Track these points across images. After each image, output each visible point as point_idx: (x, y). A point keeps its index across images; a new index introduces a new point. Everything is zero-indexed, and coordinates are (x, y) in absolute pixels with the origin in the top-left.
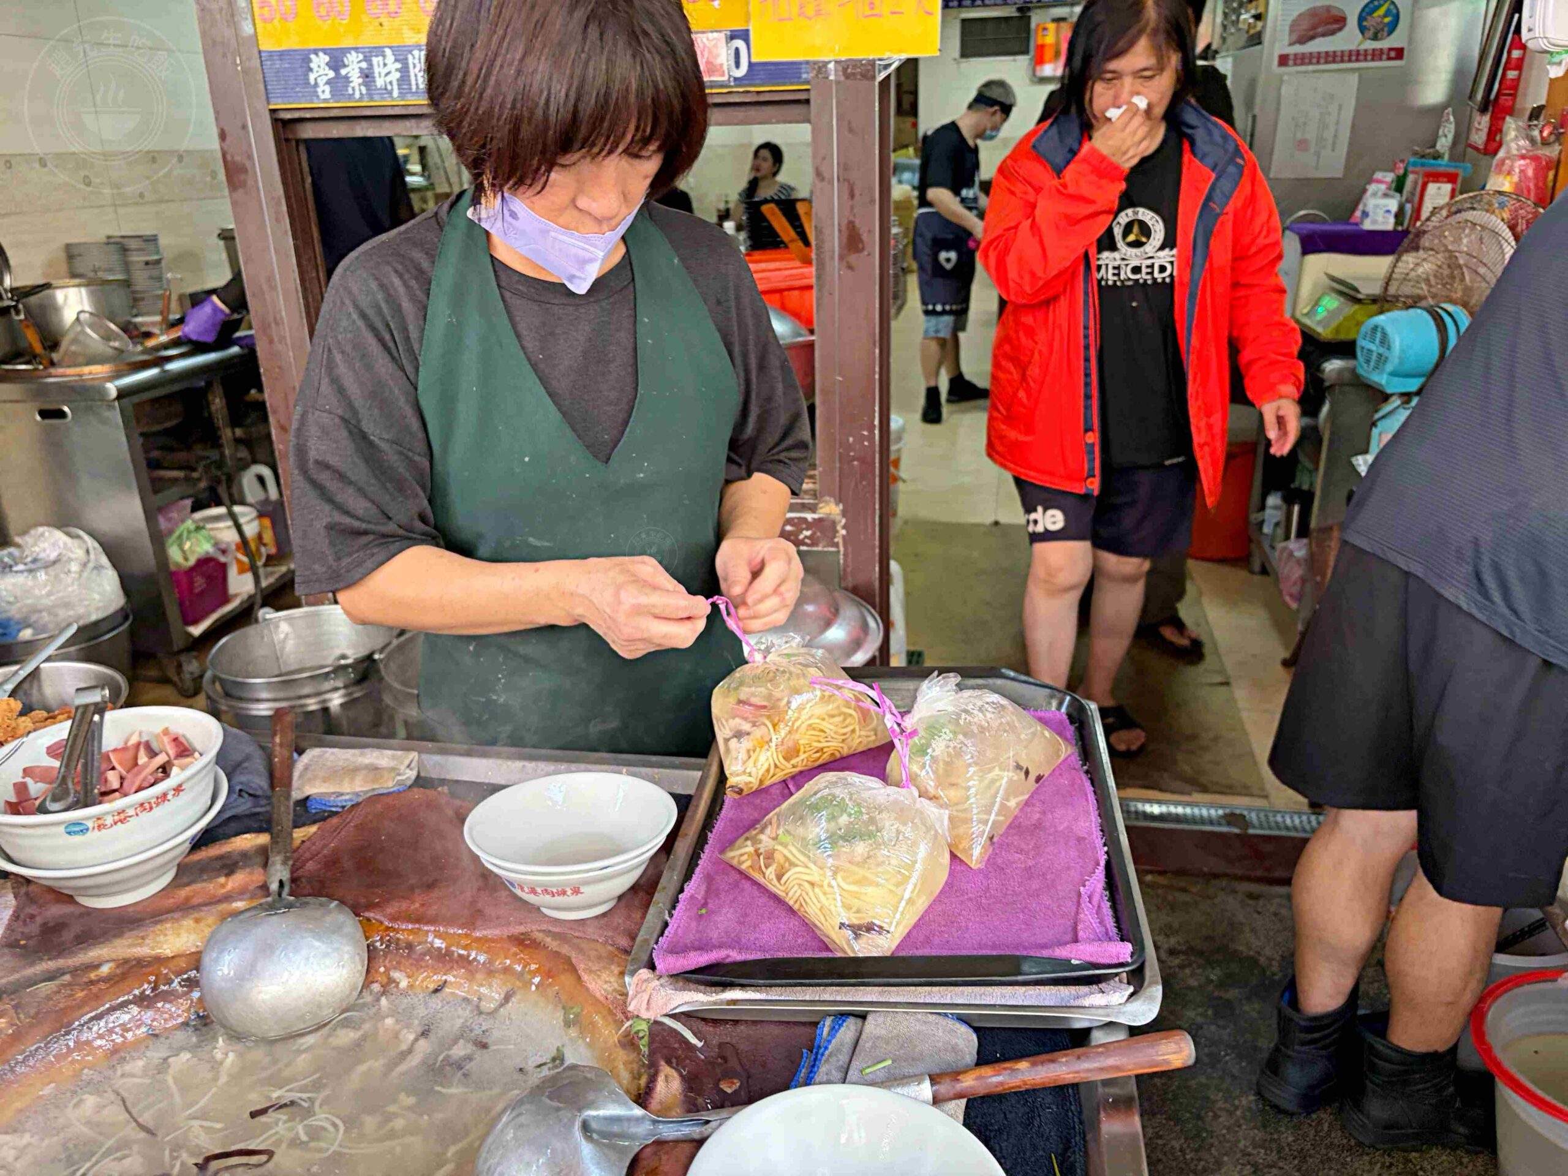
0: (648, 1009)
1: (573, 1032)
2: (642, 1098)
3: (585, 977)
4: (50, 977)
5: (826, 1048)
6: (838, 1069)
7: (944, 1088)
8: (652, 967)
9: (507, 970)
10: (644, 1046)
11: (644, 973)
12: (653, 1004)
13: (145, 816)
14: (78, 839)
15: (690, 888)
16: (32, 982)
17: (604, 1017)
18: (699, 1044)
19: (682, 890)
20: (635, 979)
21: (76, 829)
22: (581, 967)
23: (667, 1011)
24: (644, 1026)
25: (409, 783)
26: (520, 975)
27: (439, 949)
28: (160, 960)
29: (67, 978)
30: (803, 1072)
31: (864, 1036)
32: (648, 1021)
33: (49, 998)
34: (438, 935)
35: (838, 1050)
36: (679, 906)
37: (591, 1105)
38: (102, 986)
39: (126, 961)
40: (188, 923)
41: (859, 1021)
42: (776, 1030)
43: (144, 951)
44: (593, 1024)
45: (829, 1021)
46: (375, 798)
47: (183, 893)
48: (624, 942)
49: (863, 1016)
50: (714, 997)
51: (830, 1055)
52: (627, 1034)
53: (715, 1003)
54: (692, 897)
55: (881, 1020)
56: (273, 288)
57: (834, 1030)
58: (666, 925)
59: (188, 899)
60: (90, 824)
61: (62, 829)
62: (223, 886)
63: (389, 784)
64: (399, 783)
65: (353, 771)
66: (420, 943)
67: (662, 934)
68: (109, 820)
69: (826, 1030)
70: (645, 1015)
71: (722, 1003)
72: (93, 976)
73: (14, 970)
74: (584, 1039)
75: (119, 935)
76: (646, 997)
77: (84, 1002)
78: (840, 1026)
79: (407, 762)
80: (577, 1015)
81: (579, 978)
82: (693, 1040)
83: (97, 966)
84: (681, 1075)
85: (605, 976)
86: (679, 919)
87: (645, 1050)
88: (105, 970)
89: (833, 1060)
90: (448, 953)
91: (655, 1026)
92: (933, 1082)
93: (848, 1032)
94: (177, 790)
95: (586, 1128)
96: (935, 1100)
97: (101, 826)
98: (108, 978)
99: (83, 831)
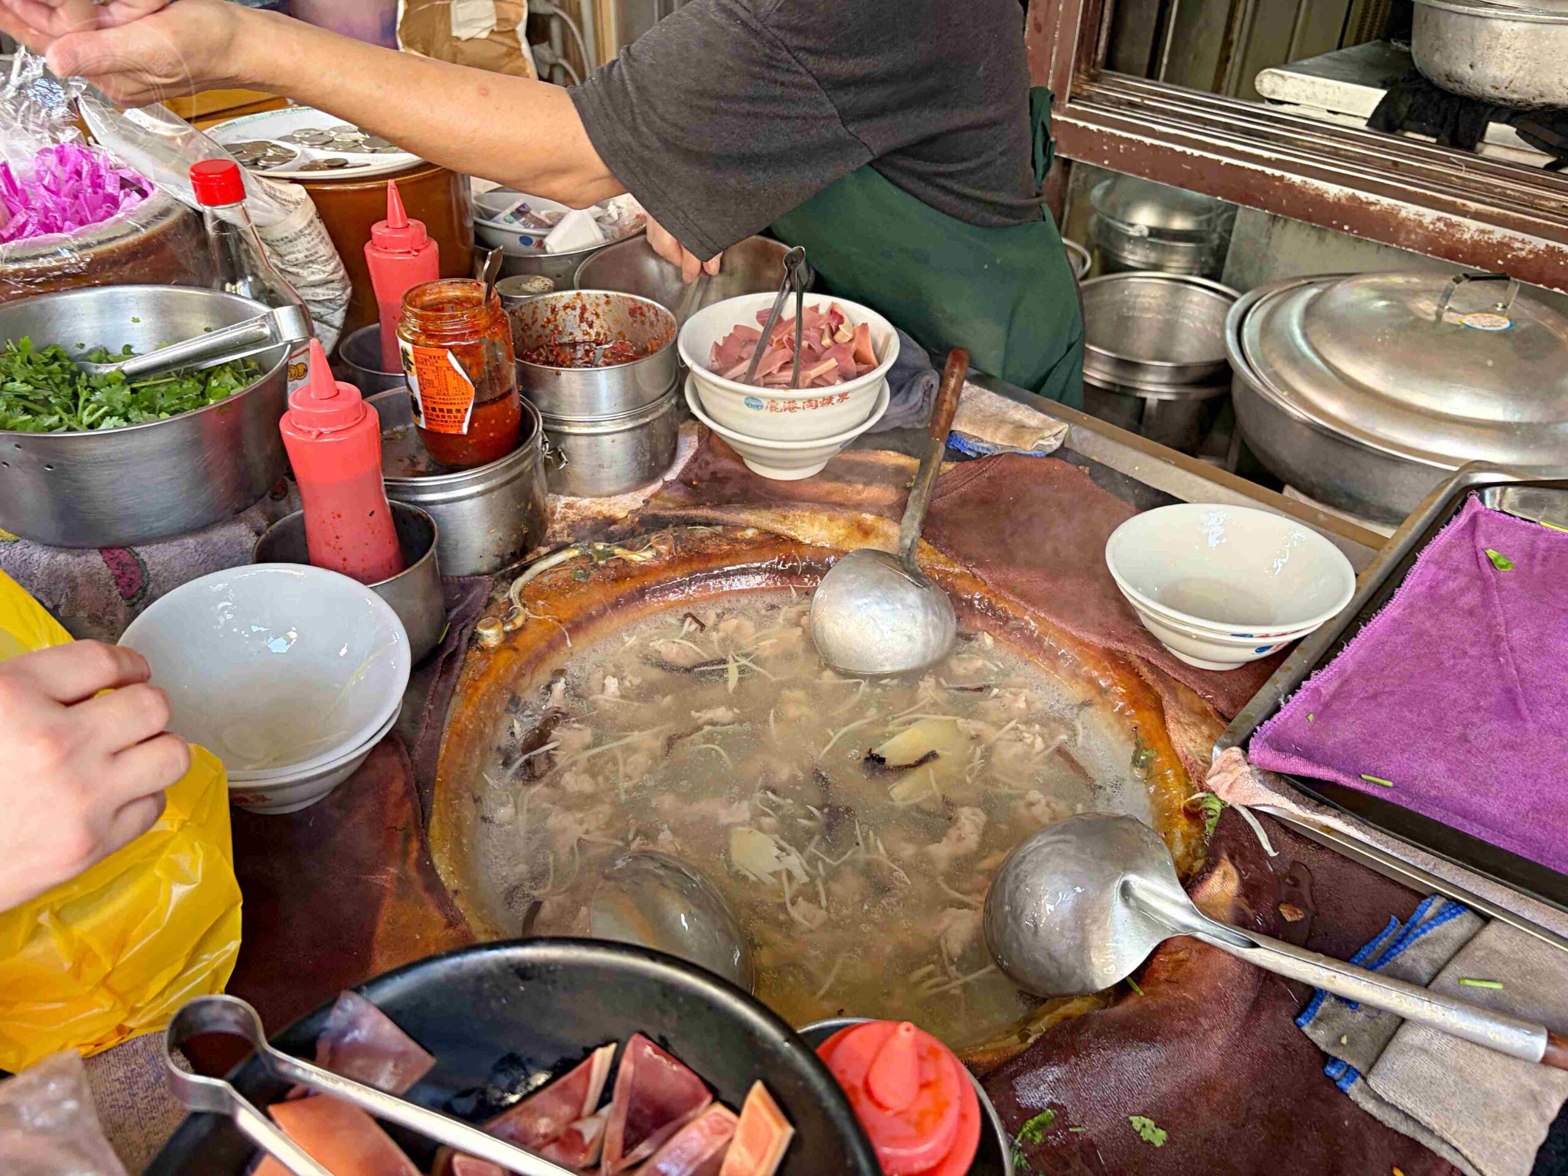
0: (1228, 792)
1: (1138, 773)
2: (1189, 882)
3: (1171, 725)
4: (708, 523)
5: (1424, 931)
6: (1432, 961)
8: (1245, 746)
9: (1092, 681)
10: (1210, 824)
11: (1236, 752)
12: (1236, 790)
13: (810, 412)
15: (1319, 679)
16: (693, 522)
17: (1176, 775)
18: (1272, 854)
19: (1307, 678)
20: (1226, 754)
21: (753, 402)
22: (1170, 713)
23: (1249, 804)
24: (1217, 807)
25: (1049, 450)
26: (1102, 691)
27: (1032, 632)
28: (793, 541)
29: (719, 528)
30: (1381, 944)
31: (1477, 941)
32: (1224, 803)
33: (702, 540)
34: (1036, 619)
35: (1437, 940)
36: (1300, 693)
37: (1136, 870)
38: (743, 547)
39: (767, 532)
40: (824, 518)
41: (1479, 922)
42: (1369, 880)
43: (780, 528)
44: (1164, 778)
45: (1438, 902)
46: (1014, 456)
48: (1223, 705)
49: (1487, 919)
50: (1307, 814)
51: (1426, 942)
52: (1195, 804)
53: (1306, 821)
54: (1317, 690)
55: (1507, 933)
57: (1441, 916)
58: (1278, 709)
59: (829, 493)
60: (765, 403)
61: (743, 398)
62: (859, 493)
63: (1028, 446)
64: (1039, 447)
65: (1000, 421)
66: (1016, 619)
67: (1269, 717)
68: (780, 405)
69: (1430, 912)
70: (1222, 795)
71: (1314, 823)
72: (739, 534)
73: (684, 506)
74: (1147, 786)
75: (768, 507)
76: (1230, 779)
77: (727, 555)
78: (1453, 915)
79: (1055, 431)
80: (1150, 759)
81: (1164, 722)
82: (1267, 846)
83: (744, 529)
84: (1241, 876)
85: (1192, 733)
86: (1295, 709)
87: (1210, 831)
88: (750, 533)
89: (1428, 949)
90: (1039, 640)
91: (1230, 812)
92: (1551, 1040)
93: (1458, 926)
94: (843, 396)
95: (1125, 890)
96: (1546, 1061)
97: (773, 408)
98: (750, 542)
99: (759, 407)
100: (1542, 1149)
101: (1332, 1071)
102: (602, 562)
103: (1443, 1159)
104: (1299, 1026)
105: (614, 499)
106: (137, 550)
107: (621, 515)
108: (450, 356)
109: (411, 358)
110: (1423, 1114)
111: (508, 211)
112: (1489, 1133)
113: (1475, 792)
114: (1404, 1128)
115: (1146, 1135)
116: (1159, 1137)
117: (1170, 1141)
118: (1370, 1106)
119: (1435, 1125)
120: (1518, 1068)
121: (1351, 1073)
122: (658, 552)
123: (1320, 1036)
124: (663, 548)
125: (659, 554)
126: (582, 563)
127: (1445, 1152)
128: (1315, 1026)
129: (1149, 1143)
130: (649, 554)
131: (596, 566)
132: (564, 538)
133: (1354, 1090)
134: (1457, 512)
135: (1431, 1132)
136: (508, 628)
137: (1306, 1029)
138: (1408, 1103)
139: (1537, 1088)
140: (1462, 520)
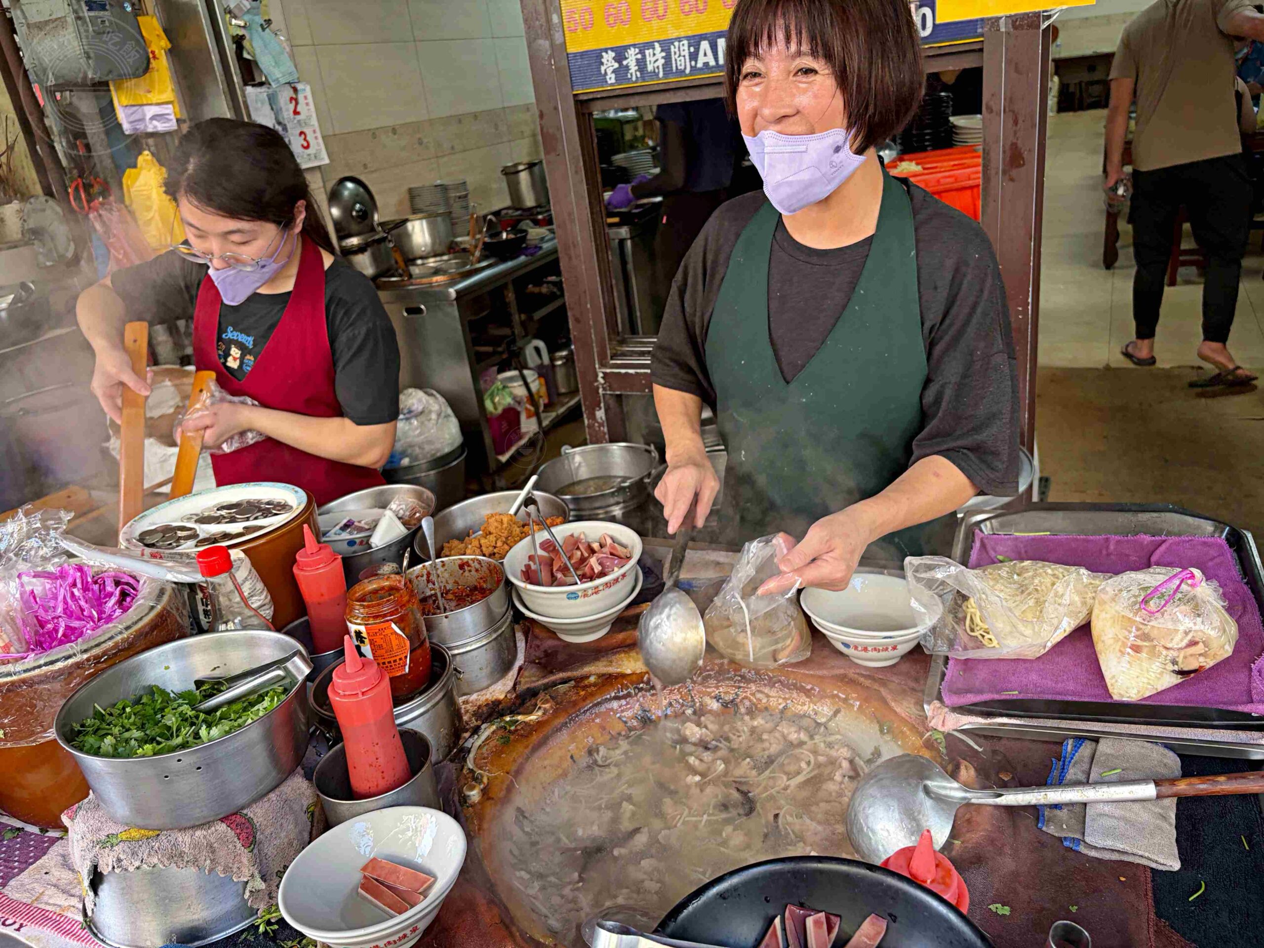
0: (943, 725)
1: (887, 737)
3: (893, 705)
4: (564, 681)
5: (1072, 759)
6: (1083, 772)
7: (1166, 789)
8: (940, 698)
9: (835, 696)
10: (942, 747)
11: (937, 703)
12: (946, 723)
13: (608, 591)
14: (572, 602)
16: (554, 684)
17: (910, 730)
18: (980, 750)
20: (932, 706)
21: (573, 596)
22: (888, 698)
23: (956, 728)
24: (941, 736)
26: (845, 700)
28: (623, 676)
29: (573, 683)
30: (1055, 773)
31: (1098, 753)
32: (943, 733)
33: (565, 693)
35: (1080, 761)
36: (950, 662)
37: (928, 778)
38: (593, 689)
39: (603, 675)
41: (1094, 744)
42: (1031, 745)
43: (612, 670)
44: (902, 732)
45: (1070, 742)
47: (621, 636)
49: (1096, 740)
50: (989, 721)
51: (1076, 763)
52: (928, 740)
53: (990, 724)
55: (1109, 743)
56: (572, 221)
57: (1076, 748)
58: (944, 674)
59: (625, 640)
60: (580, 594)
61: (565, 596)
65: (707, 565)
67: (943, 680)
68: (590, 592)
69: (1069, 747)
70: (940, 729)
71: (994, 724)
72: (586, 682)
73: (544, 677)
74: (896, 742)
75: (597, 659)
76: (942, 718)
77: (584, 699)
78: (1080, 745)
80: (890, 727)
81: (887, 704)
82: (976, 747)
83: (588, 677)
84: (973, 767)
85: (907, 704)
86: (953, 670)
87: (943, 750)
88: (592, 679)
89: (1078, 766)
91: (948, 736)
92: (1157, 784)
93: (1086, 749)
94: (624, 575)
95: (927, 791)
96: (1159, 797)
97: (585, 596)
98: (595, 685)
99: (576, 598)
100: (1177, 841)
101: (1066, 844)
102: (513, 728)
103: (1138, 864)
104: (1040, 829)
105: (491, 689)
106: (245, 812)
107: (502, 697)
108: (393, 626)
109: (364, 635)
110: (1120, 846)
111: (338, 527)
112: (1151, 841)
113: (1056, 683)
114: (1115, 857)
115: (1000, 912)
116: (1006, 911)
117: (1013, 910)
118: (1093, 854)
119: (1128, 849)
120: (1149, 805)
121: (1077, 841)
122: (545, 709)
123: (1051, 830)
124: (547, 706)
125: (545, 711)
126: (500, 733)
127: (1137, 860)
128: (1047, 826)
129: (1004, 915)
130: (540, 713)
131: (510, 731)
132: (474, 723)
133: (1082, 849)
134: (973, 541)
135: (1126, 853)
136: (482, 786)
137: (1044, 829)
138: (1109, 843)
139: (1161, 811)
140: (977, 545)
